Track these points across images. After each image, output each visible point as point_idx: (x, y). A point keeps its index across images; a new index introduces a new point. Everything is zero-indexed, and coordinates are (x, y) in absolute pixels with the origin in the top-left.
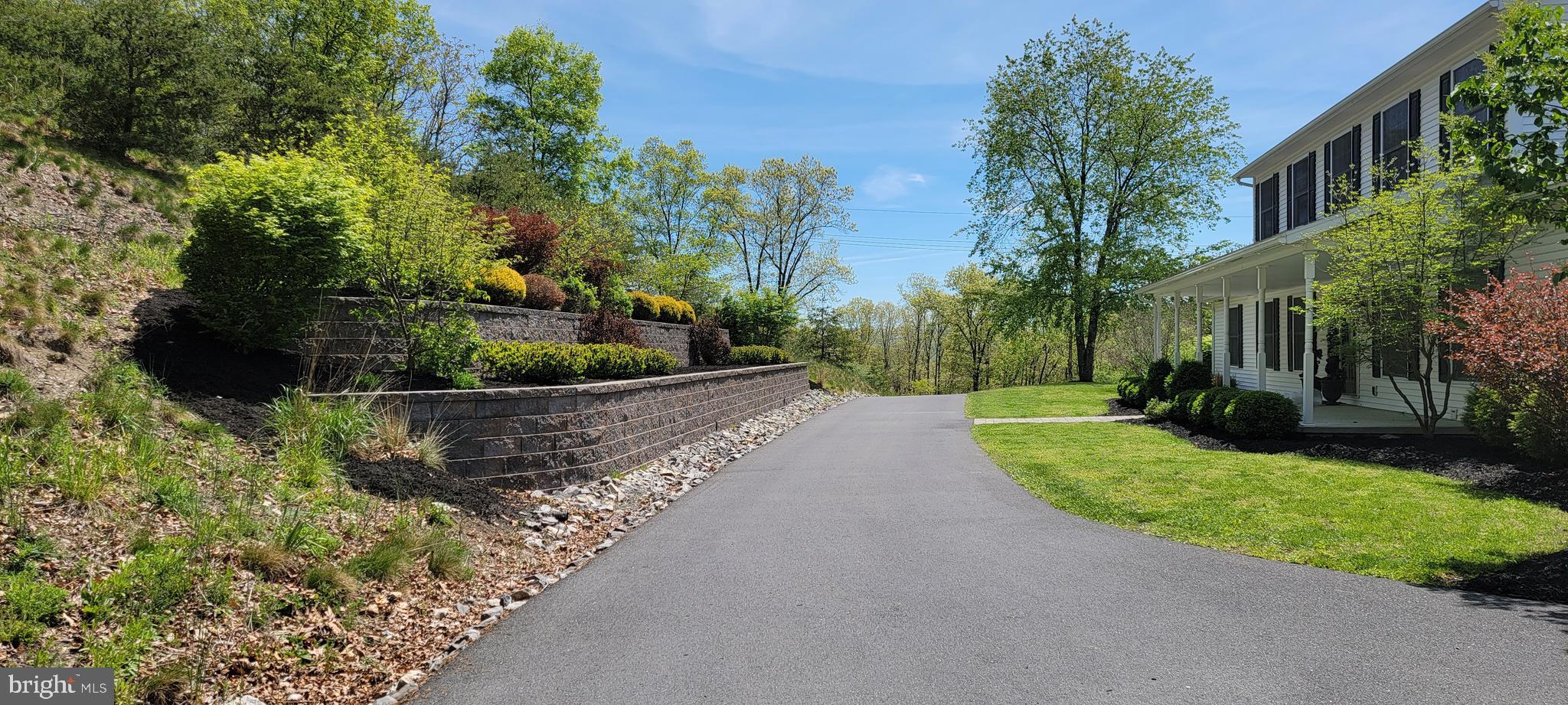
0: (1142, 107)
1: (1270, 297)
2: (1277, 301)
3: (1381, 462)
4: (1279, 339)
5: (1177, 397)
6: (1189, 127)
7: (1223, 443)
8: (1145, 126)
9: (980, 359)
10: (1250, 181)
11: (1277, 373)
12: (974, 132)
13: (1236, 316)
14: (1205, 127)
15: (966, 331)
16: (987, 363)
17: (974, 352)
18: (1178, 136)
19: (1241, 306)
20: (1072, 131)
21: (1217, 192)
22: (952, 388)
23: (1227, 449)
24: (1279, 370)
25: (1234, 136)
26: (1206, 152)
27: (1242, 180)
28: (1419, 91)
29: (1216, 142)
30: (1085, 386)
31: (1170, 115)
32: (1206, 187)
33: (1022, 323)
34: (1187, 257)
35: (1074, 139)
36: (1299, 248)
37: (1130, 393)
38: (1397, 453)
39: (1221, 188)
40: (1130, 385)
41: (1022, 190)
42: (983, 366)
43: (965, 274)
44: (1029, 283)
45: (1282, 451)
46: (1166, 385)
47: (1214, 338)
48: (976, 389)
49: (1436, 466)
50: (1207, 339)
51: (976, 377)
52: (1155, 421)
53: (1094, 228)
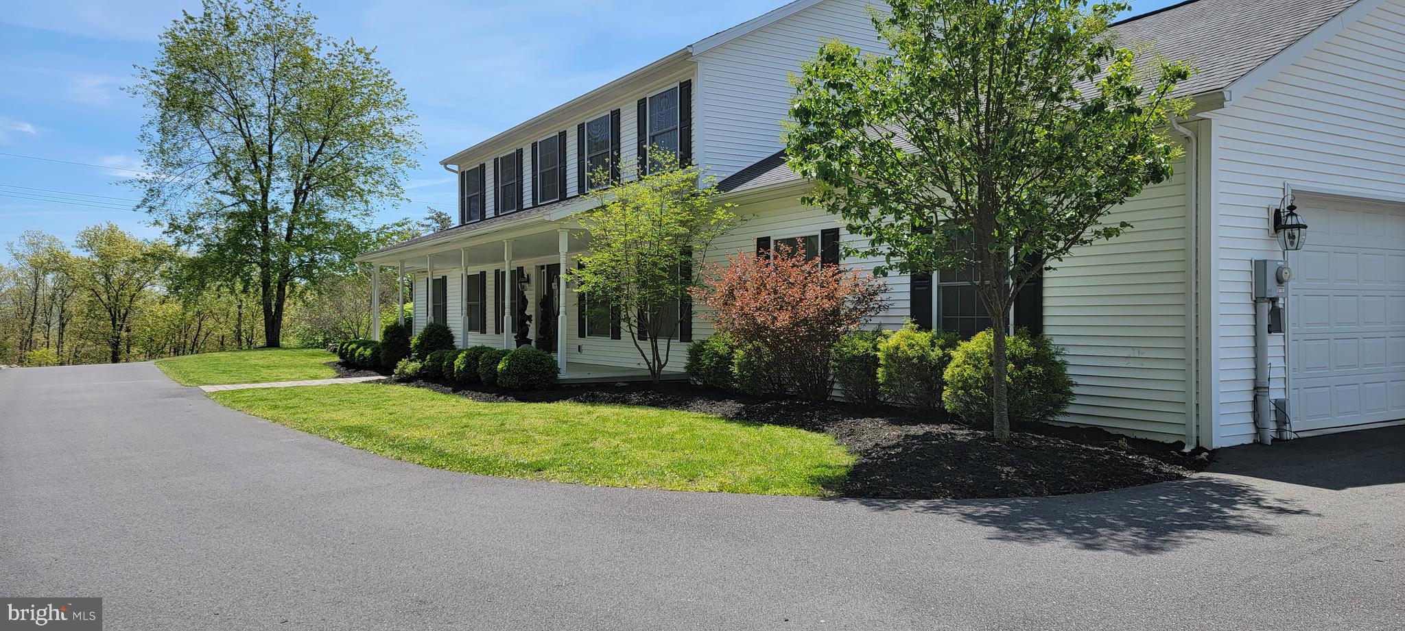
0: (332, 88)
1: (475, 270)
2: (483, 274)
3: (639, 404)
4: (485, 306)
5: (428, 357)
6: (374, 113)
7: (498, 396)
8: (334, 103)
9: (122, 326)
10: (455, 168)
11: (483, 336)
12: (146, 82)
13: (440, 286)
14: (389, 114)
15: (104, 297)
16: (128, 330)
17: (114, 320)
18: (366, 119)
19: (445, 278)
20: (258, 99)
21: (399, 174)
22: (77, 359)
23: (506, 400)
24: (485, 333)
25: (413, 125)
26: (389, 136)
27: (448, 166)
28: (619, 109)
29: (397, 130)
30: (274, 351)
31: (357, 101)
32: (390, 170)
33: (202, 286)
34: (375, 232)
35: (261, 107)
36: (555, 226)
37: (360, 355)
38: (646, 395)
39: (403, 172)
40: (358, 348)
41: (200, 150)
42: (124, 334)
43: (102, 234)
44: (213, 246)
45: (558, 400)
46: (412, 346)
47: (415, 305)
48: (115, 360)
49: (680, 405)
50: (409, 306)
51: (115, 345)
52: (407, 380)
53: (281, 196)
